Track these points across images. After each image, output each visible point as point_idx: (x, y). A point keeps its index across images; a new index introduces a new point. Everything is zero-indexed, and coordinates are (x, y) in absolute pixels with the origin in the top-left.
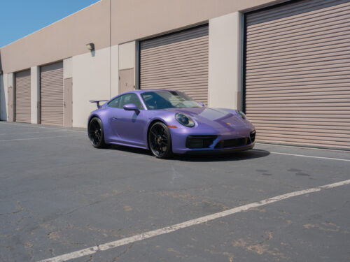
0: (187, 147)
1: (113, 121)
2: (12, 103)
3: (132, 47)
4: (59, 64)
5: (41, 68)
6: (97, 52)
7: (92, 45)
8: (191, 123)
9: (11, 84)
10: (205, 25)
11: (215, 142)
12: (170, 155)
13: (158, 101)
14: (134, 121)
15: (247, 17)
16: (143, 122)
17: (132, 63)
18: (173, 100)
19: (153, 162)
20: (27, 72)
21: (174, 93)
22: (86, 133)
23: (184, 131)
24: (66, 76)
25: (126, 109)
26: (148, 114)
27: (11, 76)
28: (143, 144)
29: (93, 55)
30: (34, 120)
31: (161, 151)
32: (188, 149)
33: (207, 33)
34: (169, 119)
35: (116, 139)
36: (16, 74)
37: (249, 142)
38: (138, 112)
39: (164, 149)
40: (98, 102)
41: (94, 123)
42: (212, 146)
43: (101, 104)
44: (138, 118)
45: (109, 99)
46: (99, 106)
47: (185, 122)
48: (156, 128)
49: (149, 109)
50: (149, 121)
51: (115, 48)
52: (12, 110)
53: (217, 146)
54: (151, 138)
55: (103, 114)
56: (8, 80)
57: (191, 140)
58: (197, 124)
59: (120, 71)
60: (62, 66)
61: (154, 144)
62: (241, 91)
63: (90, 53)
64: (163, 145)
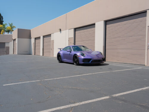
0: (83, 62)
1: (64, 54)
2: (34, 49)
3: (73, 30)
4: (49, 35)
5: (44, 37)
6: (62, 32)
7: (60, 29)
8: (84, 55)
9: (34, 42)
10: (94, 24)
11: (91, 61)
14: (70, 55)
15: (106, 22)
17: (72, 36)
19: (74, 67)
20: (39, 38)
22: (57, 58)
23: (83, 57)
24: (52, 39)
25: (67, 51)
26: (73, 52)
27: (34, 39)
28: (72, 61)
29: (61, 33)
30: (41, 54)
31: (76, 63)
32: (83, 63)
33: (95, 27)
34: (78, 54)
35: (65, 60)
36: (36, 39)
37: (102, 61)
38: (71, 52)
39: (77, 63)
40: (60, 49)
41: (59, 55)
42: (90, 62)
43: (61, 49)
44: (71, 54)
45: (64, 48)
46: (61, 50)
47: (83, 55)
48: (75, 56)
50: (73, 55)
51: (67, 30)
52: (34, 51)
53: (91, 62)
54: (74, 60)
55: (61, 52)
56: (33, 40)
57: (84, 60)
58: (86, 56)
59: (69, 38)
60: (51, 36)
61: (75, 61)
62: (104, 45)
63: (59, 32)
64: (77, 62)
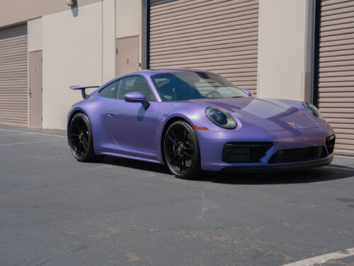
0: (224, 160)
1: (109, 119)
4: (20, 29)
6: (81, 9)
8: (230, 122)
11: (269, 153)
12: (198, 173)
13: (177, 87)
14: (140, 119)
16: (155, 121)
17: (136, 28)
18: (202, 86)
19: (170, 185)
21: (204, 75)
22: (65, 137)
23: (220, 135)
24: (32, 47)
25: (129, 100)
26: (162, 108)
28: (154, 156)
29: (75, 14)
31: (182, 167)
32: (225, 165)
34: (196, 116)
35: (112, 147)
37: (325, 154)
38: (146, 105)
39: (188, 164)
40: (83, 89)
41: (77, 123)
42: (265, 160)
43: (88, 92)
44: (148, 114)
45: (101, 84)
46: (84, 95)
47: (221, 120)
48: (176, 129)
49: (164, 100)
50: (164, 119)
51: (109, 3)
53: (272, 160)
54: (166, 147)
55: (91, 108)
57: (231, 149)
58: (240, 125)
59: (117, 39)
60: (25, 32)
61: (171, 156)
62: (311, 70)
63: (69, 12)
64: (186, 158)
